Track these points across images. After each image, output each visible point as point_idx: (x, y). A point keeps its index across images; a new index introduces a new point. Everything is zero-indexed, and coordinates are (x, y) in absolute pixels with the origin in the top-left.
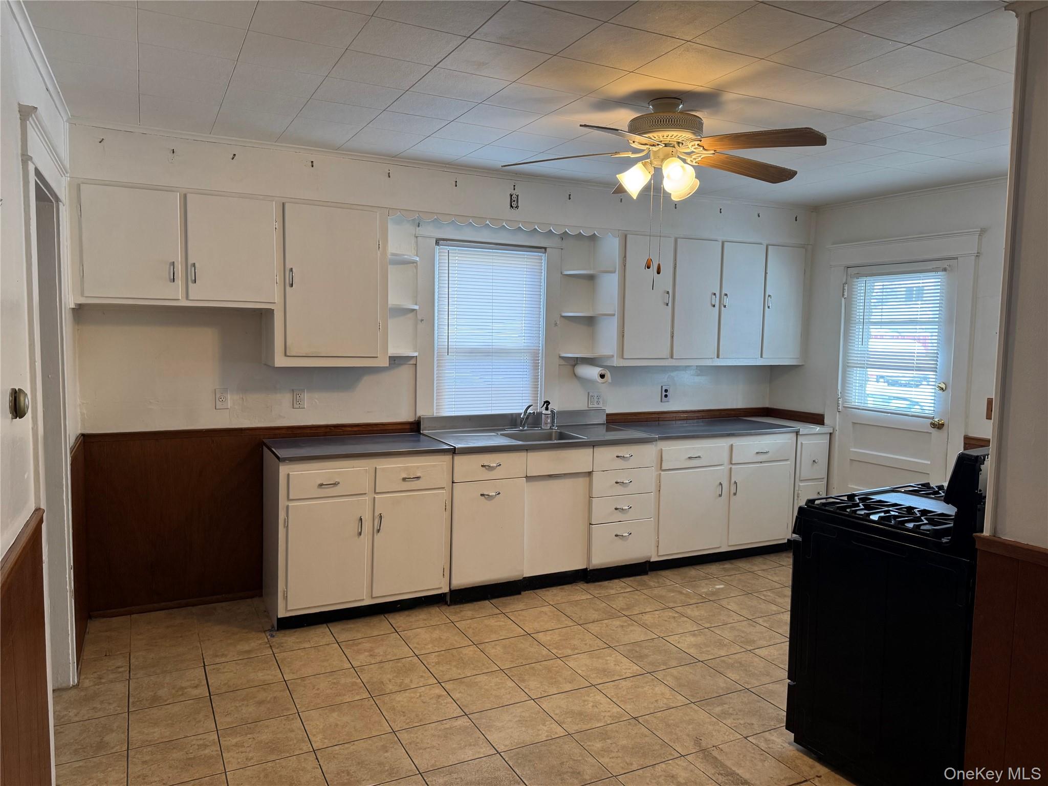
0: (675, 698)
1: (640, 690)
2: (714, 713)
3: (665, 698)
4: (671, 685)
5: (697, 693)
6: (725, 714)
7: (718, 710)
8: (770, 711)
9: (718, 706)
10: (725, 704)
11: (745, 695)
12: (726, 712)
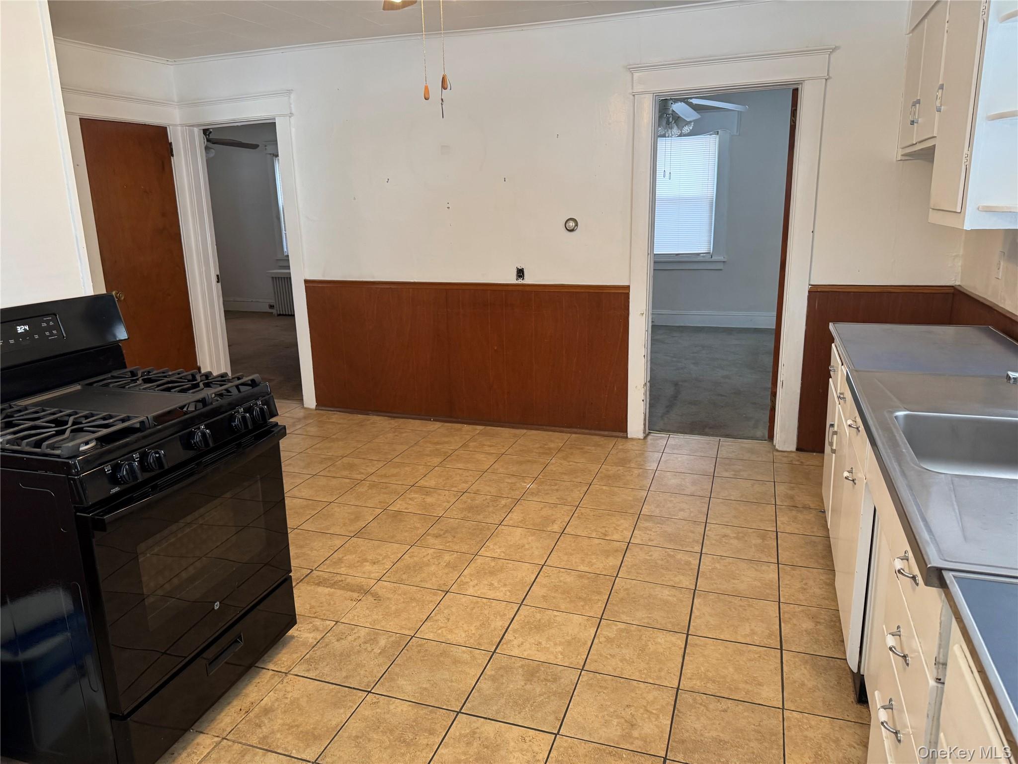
0: (436, 633)
1: (478, 624)
2: (383, 635)
3: (443, 627)
4: (454, 649)
5: (419, 652)
6: (372, 639)
7: (382, 642)
8: (327, 670)
9: (385, 647)
10: (380, 653)
11: (366, 680)
12: (372, 642)
